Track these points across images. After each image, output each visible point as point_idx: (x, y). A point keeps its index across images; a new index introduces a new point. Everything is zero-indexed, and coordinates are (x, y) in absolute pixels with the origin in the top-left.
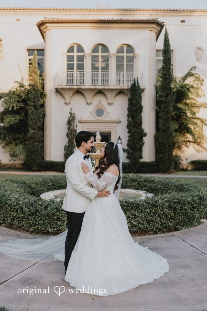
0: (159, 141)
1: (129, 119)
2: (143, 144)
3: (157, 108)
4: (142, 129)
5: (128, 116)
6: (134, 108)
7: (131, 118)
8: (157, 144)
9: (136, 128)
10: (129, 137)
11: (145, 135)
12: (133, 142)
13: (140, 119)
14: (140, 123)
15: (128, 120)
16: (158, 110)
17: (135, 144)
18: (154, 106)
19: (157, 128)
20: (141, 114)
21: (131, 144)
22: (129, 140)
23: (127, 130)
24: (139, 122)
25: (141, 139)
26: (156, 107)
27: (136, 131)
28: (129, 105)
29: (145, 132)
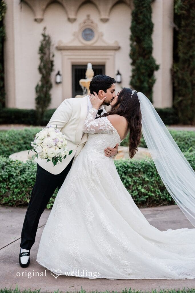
0: (177, 77)
1: (133, 43)
2: (154, 81)
3: (175, 26)
4: (153, 59)
5: (131, 39)
6: (141, 27)
7: (136, 41)
8: (176, 81)
9: (144, 57)
10: (133, 71)
11: (157, 68)
12: (139, 79)
13: (149, 44)
14: (150, 50)
15: (131, 46)
16: (177, 29)
17: (142, 82)
18: (171, 23)
19: (176, 58)
20: (150, 36)
21: (136, 82)
22: (133, 77)
23: (130, 61)
24: (148, 48)
25: (151, 74)
26: (173, 25)
27: (143, 62)
28: (132, 22)
29: (158, 62)
